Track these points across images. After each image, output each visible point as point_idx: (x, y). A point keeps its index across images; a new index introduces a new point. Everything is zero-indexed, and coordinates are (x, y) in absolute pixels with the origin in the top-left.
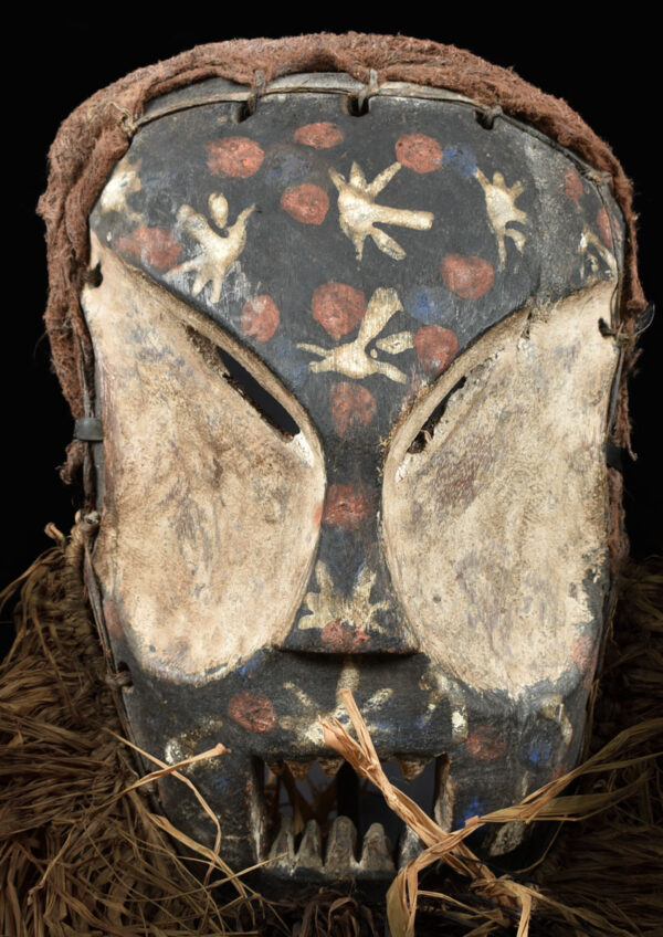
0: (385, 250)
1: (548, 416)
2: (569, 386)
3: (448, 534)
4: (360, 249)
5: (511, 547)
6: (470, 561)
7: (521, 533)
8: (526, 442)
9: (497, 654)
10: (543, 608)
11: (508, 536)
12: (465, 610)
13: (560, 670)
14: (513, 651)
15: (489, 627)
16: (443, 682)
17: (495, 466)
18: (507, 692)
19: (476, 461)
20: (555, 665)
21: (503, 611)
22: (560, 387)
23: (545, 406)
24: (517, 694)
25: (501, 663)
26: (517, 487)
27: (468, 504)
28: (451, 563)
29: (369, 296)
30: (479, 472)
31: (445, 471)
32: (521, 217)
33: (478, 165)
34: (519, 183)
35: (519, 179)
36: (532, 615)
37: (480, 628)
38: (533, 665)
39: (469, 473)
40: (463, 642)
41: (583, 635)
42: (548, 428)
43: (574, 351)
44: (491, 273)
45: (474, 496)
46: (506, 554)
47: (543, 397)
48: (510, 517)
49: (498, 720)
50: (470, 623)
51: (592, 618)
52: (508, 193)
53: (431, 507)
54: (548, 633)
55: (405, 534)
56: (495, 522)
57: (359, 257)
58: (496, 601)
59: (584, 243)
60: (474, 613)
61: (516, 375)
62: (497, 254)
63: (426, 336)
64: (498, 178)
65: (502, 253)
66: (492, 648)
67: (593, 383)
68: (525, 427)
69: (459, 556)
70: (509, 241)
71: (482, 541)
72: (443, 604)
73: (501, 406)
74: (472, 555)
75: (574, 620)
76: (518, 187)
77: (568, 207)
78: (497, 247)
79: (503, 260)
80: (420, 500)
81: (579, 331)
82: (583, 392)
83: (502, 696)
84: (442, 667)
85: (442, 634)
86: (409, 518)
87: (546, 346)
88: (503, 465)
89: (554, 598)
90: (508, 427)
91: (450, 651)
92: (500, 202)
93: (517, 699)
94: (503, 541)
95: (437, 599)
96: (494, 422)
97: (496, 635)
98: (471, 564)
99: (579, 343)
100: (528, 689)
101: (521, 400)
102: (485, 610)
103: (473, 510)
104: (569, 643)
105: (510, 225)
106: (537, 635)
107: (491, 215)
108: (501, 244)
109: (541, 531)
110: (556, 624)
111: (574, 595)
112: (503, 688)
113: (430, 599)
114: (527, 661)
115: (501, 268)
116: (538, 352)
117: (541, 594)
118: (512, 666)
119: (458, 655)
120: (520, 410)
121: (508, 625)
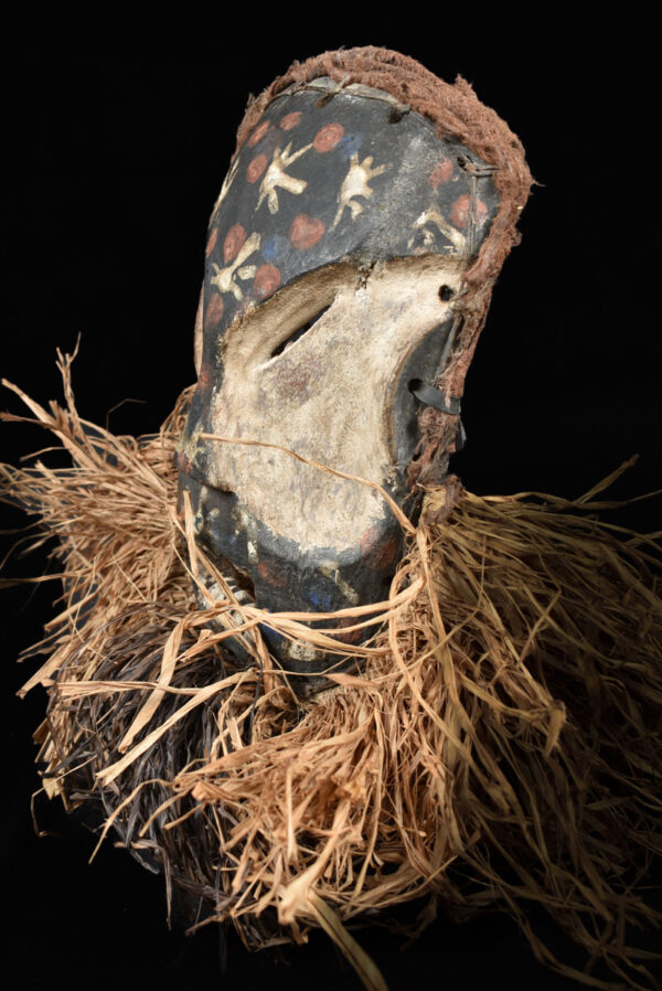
0: (270, 206)
1: (368, 352)
2: (390, 332)
3: (288, 419)
4: (259, 204)
5: (333, 444)
6: (302, 444)
7: (343, 435)
8: (350, 367)
9: (304, 516)
10: (348, 496)
11: (332, 434)
12: (290, 476)
13: (347, 546)
14: (317, 519)
15: (305, 495)
16: (245, 518)
17: (325, 379)
18: (299, 544)
19: (309, 372)
20: (345, 541)
21: (318, 487)
22: (381, 332)
23: (367, 343)
24: (306, 549)
25: (305, 523)
26: (342, 400)
27: (302, 402)
28: (288, 440)
29: (249, 235)
30: (311, 380)
31: (284, 372)
32: (367, 192)
33: (359, 150)
34: (383, 167)
35: (386, 163)
36: (339, 499)
37: (297, 494)
38: (328, 534)
39: (303, 379)
40: (281, 498)
41: (374, 527)
42: (366, 361)
43: (403, 307)
44: (322, 232)
45: (307, 397)
46: (329, 447)
47: (367, 337)
48: (335, 421)
49: (280, 561)
50: (292, 487)
51: (384, 517)
52: (367, 173)
53: (273, 396)
54: (346, 515)
55: (252, 410)
56: (324, 422)
57: (257, 209)
58: (314, 478)
59: (422, 220)
60: (297, 482)
61: (348, 315)
62: (334, 219)
63: (264, 271)
64: (368, 161)
65: (338, 218)
66: (302, 510)
67: (408, 334)
68: (350, 355)
69: (295, 438)
70: (348, 210)
71: (313, 432)
72: (276, 467)
73: (331, 335)
74: (305, 439)
75: (372, 514)
76: (380, 170)
77: (424, 189)
78: (335, 213)
79: (336, 223)
80: (265, 389)
81: (415, 291)
82: (398, 339)
83: (295, 545)
84: (246, 507)
85: (266, 487)
86: (256, 399)
87: (377, 298)
88: (330, 381)
89: (359, 492)
90: (336, 352)
91: (268, 500)
92: (357, 180)
93: (304, 552)
94: (328, 437)
95: (271, 462)
96: (325, 346)
97: (308, 503)
98: (302, 446)
99: (411, 301)
100: (316, 549)
101: (348, 335)
102: (305, 482)
103: (307, 407)
104: (363, 529)
105: (355, 198)
106: (338, 514)
107: (343, 188)
108: (340, 212)
109: (356, 438)
110: (355, 512)
111: (375, 495)
112: (298, 541)
113: (265, 460)
114: (324, 530)
115: (332, 229)
116: (370, 301)
117: (350, 486)
118: (311, 529)
119: (273, 506)
120: (346, 342)
121: (319, 499)
